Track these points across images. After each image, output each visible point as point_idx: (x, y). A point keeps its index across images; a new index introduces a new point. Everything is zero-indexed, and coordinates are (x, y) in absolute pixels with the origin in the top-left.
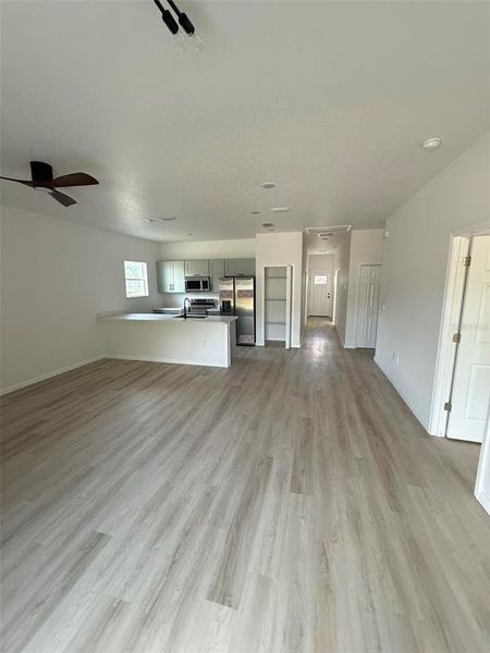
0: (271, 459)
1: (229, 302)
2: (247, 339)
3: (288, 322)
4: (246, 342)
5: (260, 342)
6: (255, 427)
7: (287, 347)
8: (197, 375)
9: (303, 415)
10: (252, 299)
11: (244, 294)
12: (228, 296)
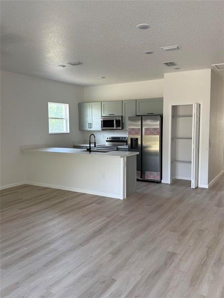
0: (114, 281)
1: (137, 139)
2: (153, 176)
3: (193, 160)
4: (151, 178)
5: (167, 179)
6: (115, 253)
7: (193, 186)
8: (92, 203)
9: (170, 249)
10: (158, 137)
11: (151, 132)
12: (137, 133)
